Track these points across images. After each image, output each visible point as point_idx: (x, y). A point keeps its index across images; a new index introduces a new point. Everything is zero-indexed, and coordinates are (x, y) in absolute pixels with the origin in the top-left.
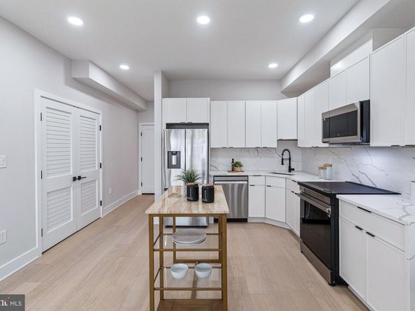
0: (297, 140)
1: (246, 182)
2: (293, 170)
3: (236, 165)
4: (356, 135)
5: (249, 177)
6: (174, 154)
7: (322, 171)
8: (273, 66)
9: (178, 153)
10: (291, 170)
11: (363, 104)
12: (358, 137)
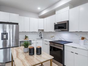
3: (26, 37)
4: (66, 29)
5: (32, 41)
7: (52, 38)
8: (39, 8)
10: (41, 38)
11: (68, 21)
12: (67, 29)
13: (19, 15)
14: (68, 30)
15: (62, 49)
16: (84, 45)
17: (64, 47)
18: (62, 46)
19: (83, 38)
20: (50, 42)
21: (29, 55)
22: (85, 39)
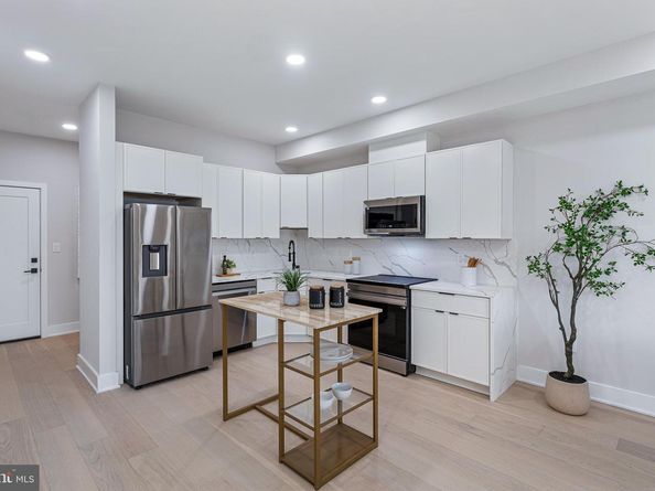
0: (307, 229)
1: (254, 289)
2: (298, 267)
4: (416, 227)
5: (257, 282)
6: (155, 251)
7: (349, 265)
8: (292, 130)
10: (295, 267)
11: (423, 199)
12: (418, 230)
13: (205, 161)
14: (423, 233)
15: (402, 302)
16: (478, 284)
17: (409, 297)
18: (404, 292)
19: (473, 263)
20: (348, 280)
21: (311, 308)
22: (479, 266)
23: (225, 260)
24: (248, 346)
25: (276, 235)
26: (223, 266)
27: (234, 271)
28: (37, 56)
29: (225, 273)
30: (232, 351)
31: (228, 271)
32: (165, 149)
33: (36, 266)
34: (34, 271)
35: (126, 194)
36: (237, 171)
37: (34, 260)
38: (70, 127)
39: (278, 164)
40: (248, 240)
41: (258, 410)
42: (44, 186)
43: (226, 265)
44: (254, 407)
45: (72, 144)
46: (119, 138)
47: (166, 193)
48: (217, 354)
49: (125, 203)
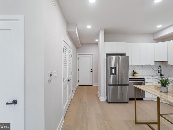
0: (167, 61)
1: (144, 81)
2: (163, 75)
5: (145, 79)
6: (113, 69)
8: (159, 26)
9: (115, 68)
23: (134, 72)
24: (142, 99)
25: (153, 64)
26: (133, 73)
27: (137, 75)
28: (89, 27)
29: (134, 75)
30: (138, 99)
31: (135, 75)
32: (116, 41)
33: (92, 70)
34: (91, 72)
35: (106, 54)
36: (138, 44)
37: (91, 69)
38: (97, 40)
39: (154, 39)
40: (142, 66)
41: (148, 125)
42: (93, 54)
43: (134, 73)
44: (146, 123)
45: (97, 44)
46: (105, 41)
47: (116, 53)
48: (131, 99)
49: (106, 57)
